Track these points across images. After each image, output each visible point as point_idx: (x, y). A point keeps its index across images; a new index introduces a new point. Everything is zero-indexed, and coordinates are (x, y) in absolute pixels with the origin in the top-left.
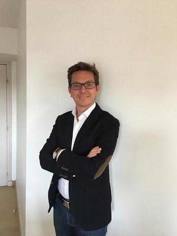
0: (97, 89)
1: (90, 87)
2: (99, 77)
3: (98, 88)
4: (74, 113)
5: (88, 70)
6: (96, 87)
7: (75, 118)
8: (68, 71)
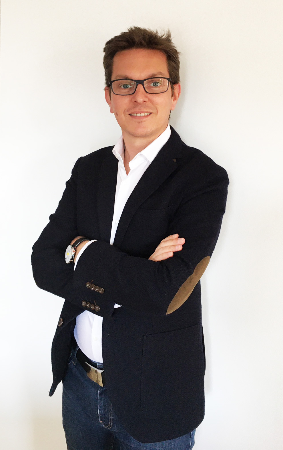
0: (173, 94)
1: (156, 90)
2: (181, 65)
3: (176, 91)
4: (117, 152)
5: (153, 48)
6: (173, 88)
7: (121, 164)
8: (105, 50)
